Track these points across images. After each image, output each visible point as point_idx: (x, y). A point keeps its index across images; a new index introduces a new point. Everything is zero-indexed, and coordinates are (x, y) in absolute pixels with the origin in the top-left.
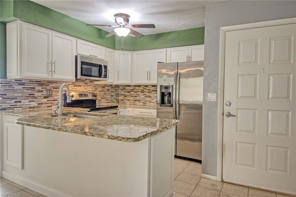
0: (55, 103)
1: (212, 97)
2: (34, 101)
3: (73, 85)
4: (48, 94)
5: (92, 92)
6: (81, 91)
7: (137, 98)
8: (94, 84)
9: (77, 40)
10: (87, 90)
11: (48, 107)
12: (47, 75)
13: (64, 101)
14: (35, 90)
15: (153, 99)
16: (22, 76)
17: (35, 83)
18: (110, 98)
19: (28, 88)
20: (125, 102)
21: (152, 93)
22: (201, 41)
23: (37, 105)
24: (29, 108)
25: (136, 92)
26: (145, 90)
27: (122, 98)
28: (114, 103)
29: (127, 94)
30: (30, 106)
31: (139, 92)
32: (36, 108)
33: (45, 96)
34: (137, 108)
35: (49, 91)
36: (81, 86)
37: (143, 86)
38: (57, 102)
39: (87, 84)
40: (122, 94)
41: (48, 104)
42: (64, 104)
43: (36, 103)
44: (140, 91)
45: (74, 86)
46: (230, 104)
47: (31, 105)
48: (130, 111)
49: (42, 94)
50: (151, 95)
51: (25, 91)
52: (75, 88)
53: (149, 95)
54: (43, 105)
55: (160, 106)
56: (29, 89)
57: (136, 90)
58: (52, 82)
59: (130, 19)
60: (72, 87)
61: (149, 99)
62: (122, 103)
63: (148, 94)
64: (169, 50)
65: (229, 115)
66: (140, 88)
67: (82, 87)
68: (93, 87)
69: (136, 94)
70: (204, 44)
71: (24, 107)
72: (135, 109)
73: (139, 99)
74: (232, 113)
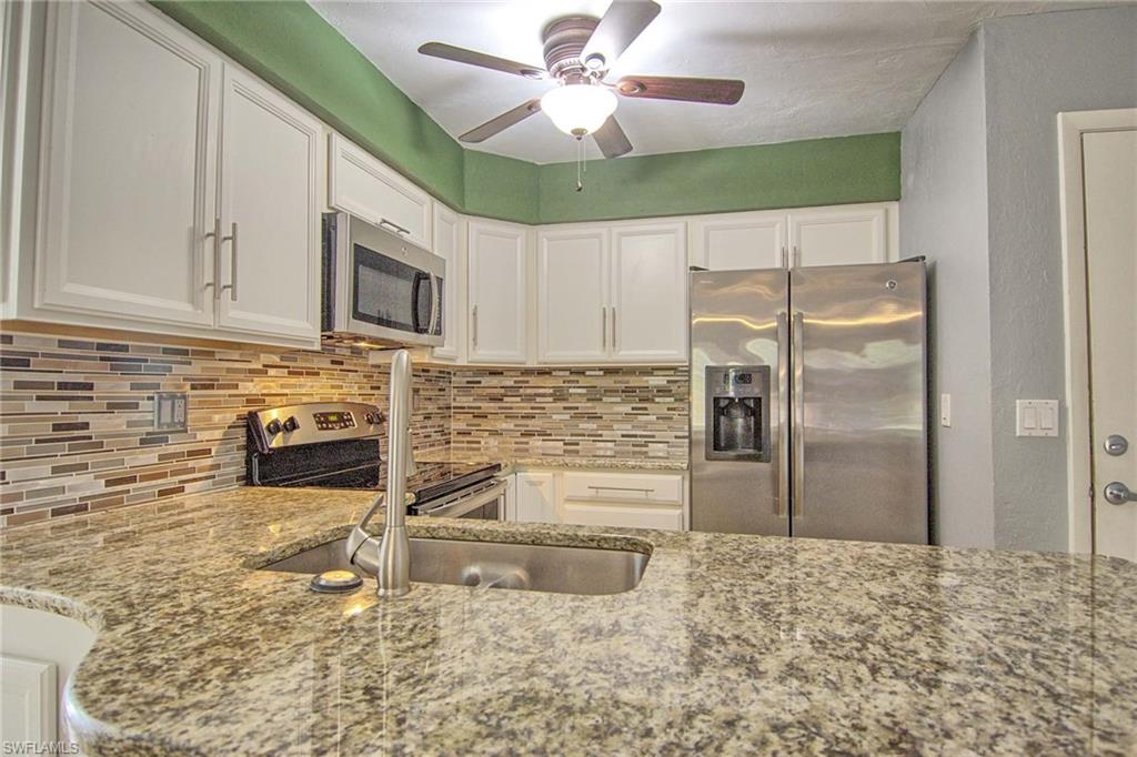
0: (201, 470)
2: (85, 466)
3: (286, 370)
4: (166, 418)
5: (359, 400)
6: (317, 399)
7: (534, 424)
8: (365, 366)
9: (329, 137)
10: (341, 391)
11: (162, 493)
12: (189, 308)
13: (244, 453)
14: (91, 398)
15: (610, 428)
16: (36, 306)
17: (94, 358)
18: (421, 428)
19: (49, 385)
20: (479, 442)
21: (604, 399)
23: (100, 487)
24: (56, 513)
25: (530, 398)
26: (571, 391)
27: (463, 426)
28: (432, 449)
29: (486, 406)
30: (60, 497)
31: (542, 399)
32: (96, 507)
33: (150, 429)
34: (575, 467)
35: (170, 402)
36: (318, 374)
37: (561, 373)
38: (209, 462)
39: (342, 363)
40: (463, 408)
41: (164, 475)
42: (243, 472)
43: (96, 478)
44: (551, 395)
45: (289, 373)
47: (68, 495)
48: (541, 483)
49: (130, 424)
50: (599, 409)
51: (32, 406)
52: (294, 386)
53: (591, 408)
54: (138, 485)
55: (708, 458)
56: (56, 392)
57: (529, 391)
58: (186, 352)
60: (282, 381)
61: (592, 426)
62: (465, 445)
63: (584, 406)
64: (699, 223)
65: (1123, 495)
66: (549, 382)
67: (323, 379)
68: (365, 376)
69: (532, 408)
71: (19, 509)
72: (568, 474)
73: (546, 425)
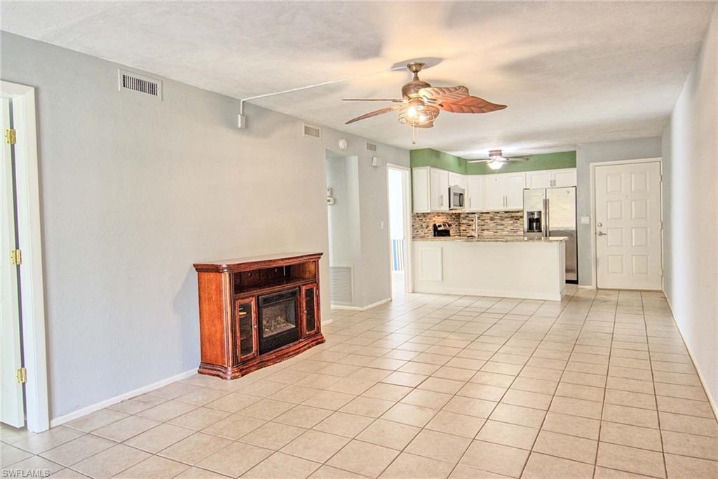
1: (584, 220)
7: (484, 227)
13: (434, 231)
15: (507, 227)
21: (505, 220)
22: (573, 164)
25: (484, 220)
26: (495, 218)
27: (464, 229)
29: (471, 223)
31: (487, 220)
37: (493, 213)
40: (464, 224)
42: (434, 234)
44: (489, 219)
46: (601, 225)
50: (503, 222)
53: (501, 222)
57: (484, 218)
59: (502, 152)
61: (502, 227)
63: (499, 222)
65: (601, 234)
66: (489, 215)
70: (575, 167)
73: (488, 227)
74: (603, 232)
